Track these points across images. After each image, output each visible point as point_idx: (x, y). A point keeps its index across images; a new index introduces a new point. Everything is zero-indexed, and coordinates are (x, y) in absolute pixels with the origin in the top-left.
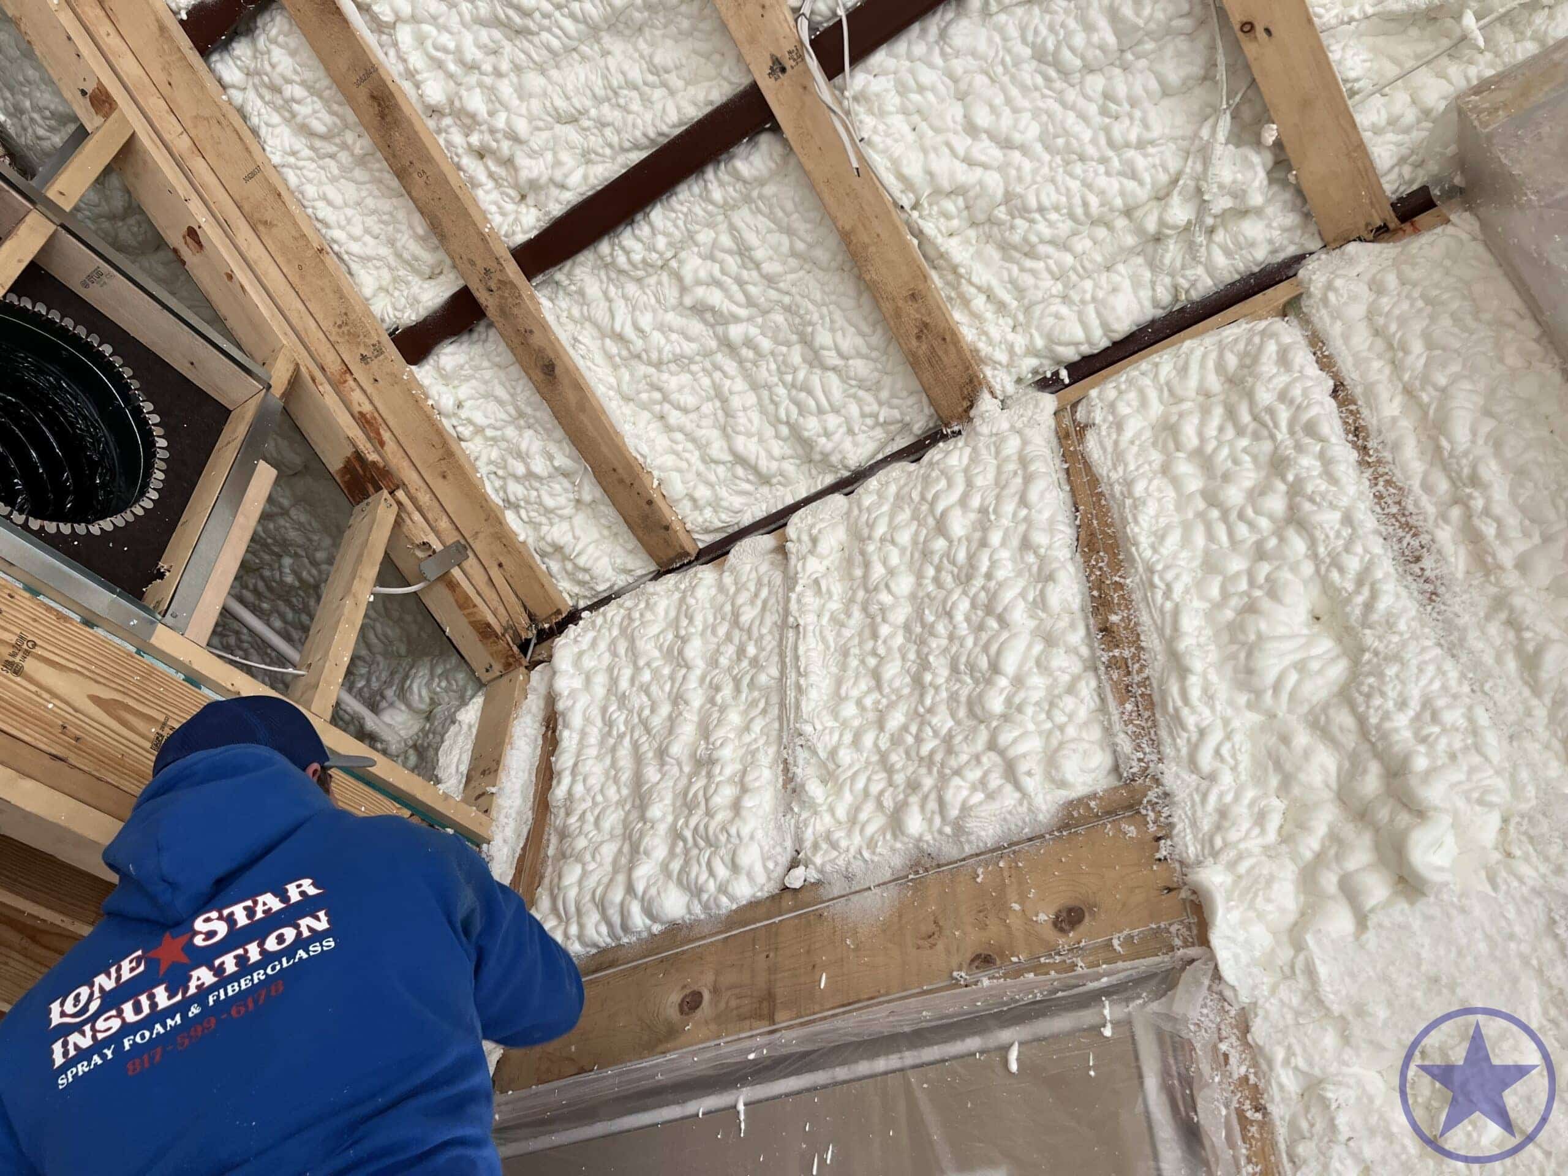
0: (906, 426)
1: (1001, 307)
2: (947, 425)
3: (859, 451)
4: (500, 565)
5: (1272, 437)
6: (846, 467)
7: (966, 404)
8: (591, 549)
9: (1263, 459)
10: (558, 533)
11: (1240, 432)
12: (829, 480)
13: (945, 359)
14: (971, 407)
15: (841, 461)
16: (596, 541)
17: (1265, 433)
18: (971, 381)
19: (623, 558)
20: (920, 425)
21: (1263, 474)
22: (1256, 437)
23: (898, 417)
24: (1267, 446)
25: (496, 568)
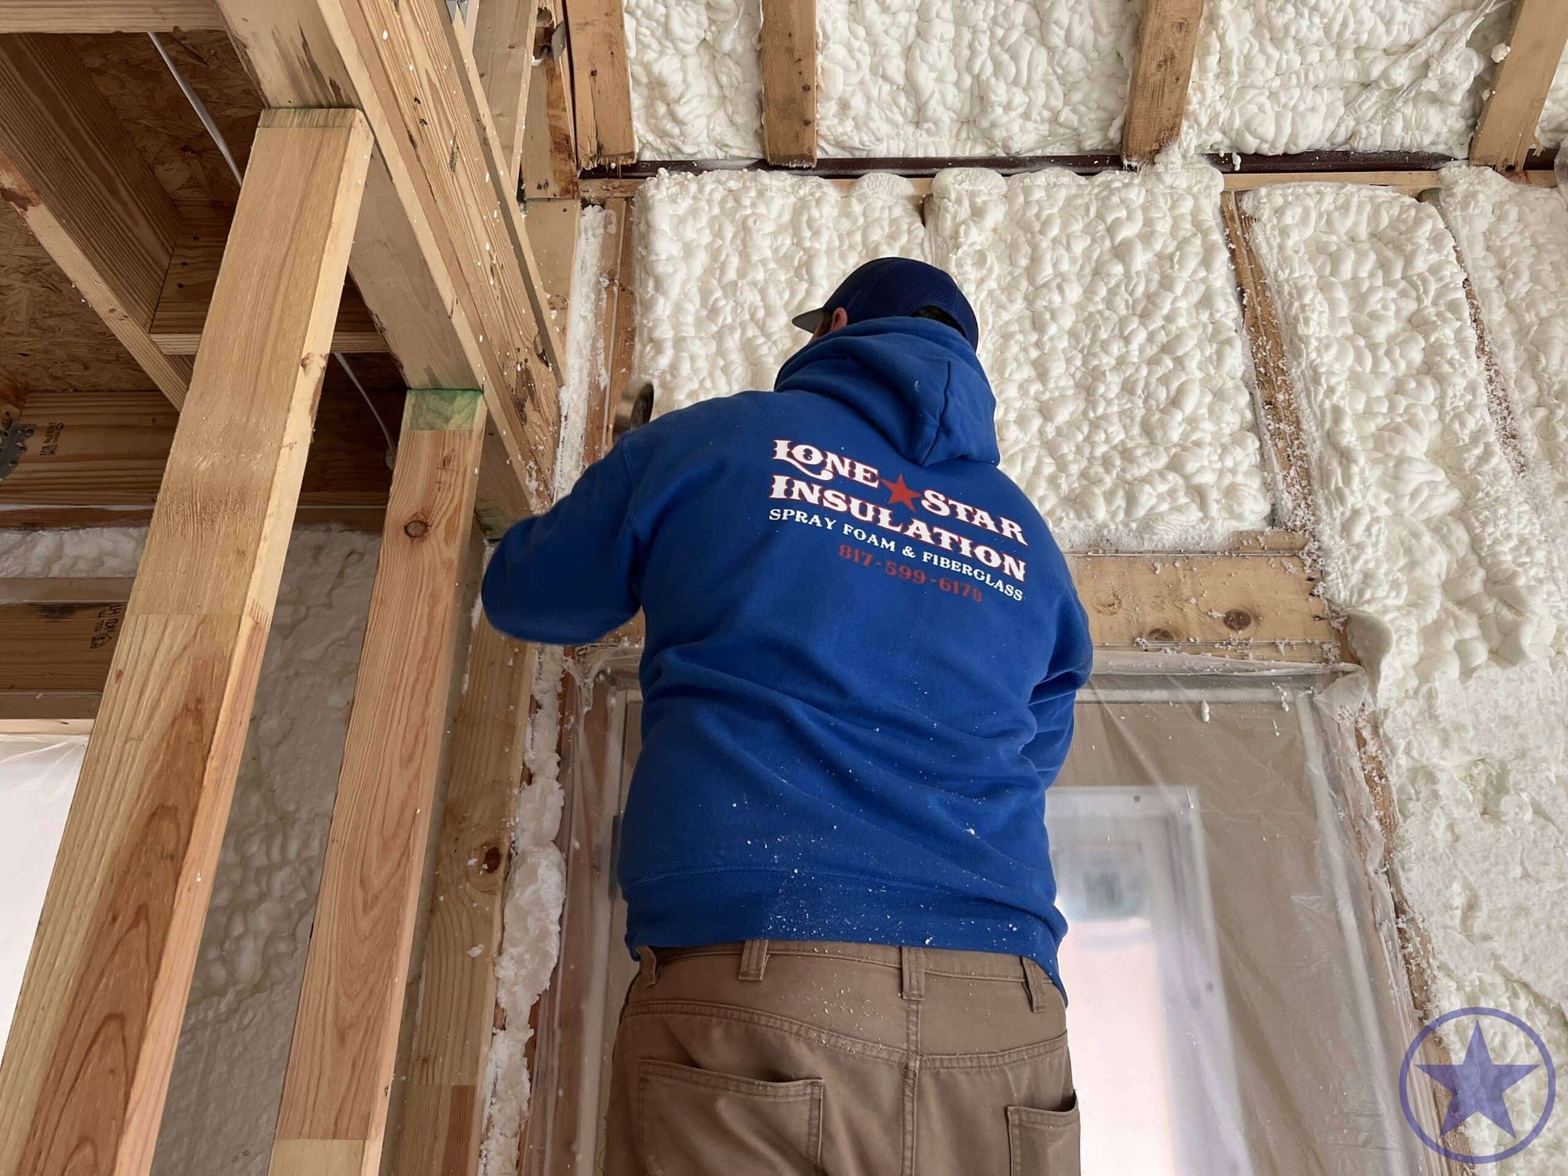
0: (1077, 136)
1: (1225, 73)
2: (1129, 157)
3: (1024, 138)
4: (593, 73)
5: (1419, 300)
6: (1005, 147)
7: (1155, 146)
8: (695, 103)
9: (1405, 314)
10: (668, 67)
11: (1389, 283)
12: (979, 151)
13: (1166, 96)
14: (1158, 152)
15: (1004, 140)
16: (702, 96)
17: (1414, 294)
18: (1173, 128)
19: (721, 128)
20: (1092, 142)
21: (1400, 325)
22: (1403, 294)
23: (1076, 124)
24: (1411, 306)
25: (587, 74)
